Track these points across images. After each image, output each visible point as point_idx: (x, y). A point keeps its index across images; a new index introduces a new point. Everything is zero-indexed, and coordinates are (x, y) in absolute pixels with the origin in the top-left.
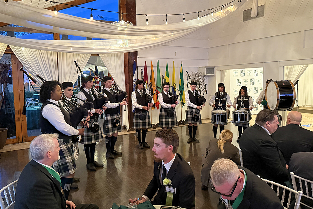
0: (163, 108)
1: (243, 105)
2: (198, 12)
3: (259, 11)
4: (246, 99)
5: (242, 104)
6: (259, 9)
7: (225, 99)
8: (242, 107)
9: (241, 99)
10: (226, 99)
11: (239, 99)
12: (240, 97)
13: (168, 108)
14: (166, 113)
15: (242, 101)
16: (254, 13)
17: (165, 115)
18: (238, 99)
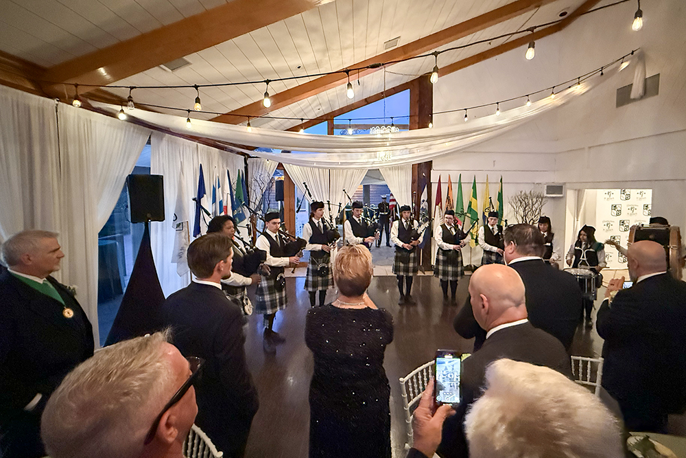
0: (442, 250)
1: (585, 259)
2: (498, 103)
3: (648, 87)
4: (591, 250)
5: (583, 257)
6: (649, 82)
7: (549, 244)
8: (584, 263)
9: (581, 247)
10: (552, 244)
11: (578, 248)
12: (579, 243)
13: (450, 250)
14: (445, 258)
15: (584, 253)
16: (637, 91)
17: (444, 261)
18: (576, 248)
